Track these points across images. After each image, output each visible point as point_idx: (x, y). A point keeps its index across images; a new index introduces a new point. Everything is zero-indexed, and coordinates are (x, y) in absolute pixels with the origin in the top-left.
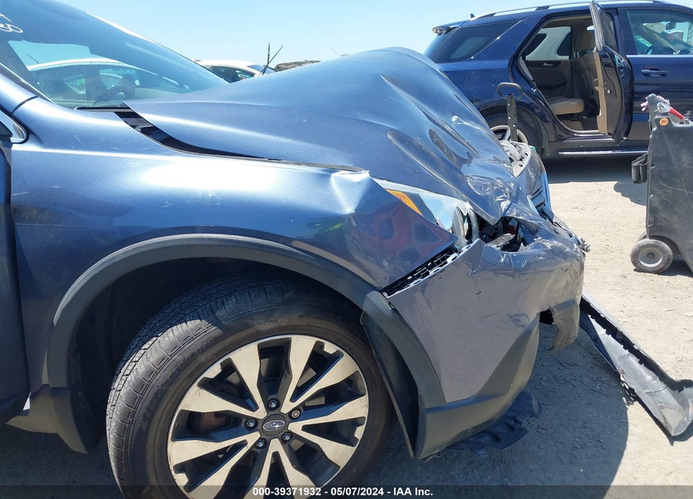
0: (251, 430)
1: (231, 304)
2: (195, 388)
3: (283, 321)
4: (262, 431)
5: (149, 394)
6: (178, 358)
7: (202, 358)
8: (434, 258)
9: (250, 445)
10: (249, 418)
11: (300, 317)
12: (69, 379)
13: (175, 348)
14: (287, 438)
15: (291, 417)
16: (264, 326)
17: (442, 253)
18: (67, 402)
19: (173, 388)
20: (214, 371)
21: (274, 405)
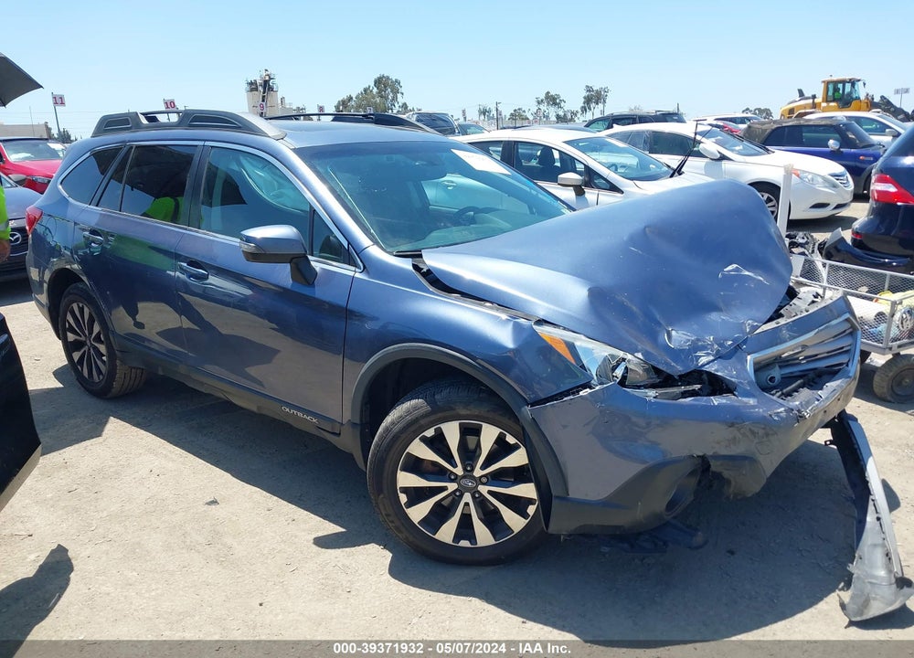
0: (452, 481)
1: (445, 393)
2: (417, 440)
3: (476, 412)
4: (459, 484)
5: (390, 436)
6: (409, 418)
7: (422, 422)
8: (571, 389)
9: (450, 491)
10: (452, 472)
11: (488, 411)
12: (361, 421)
13: (409, 412)
14: (477, 495)
15: (479, 481)
16: (463, 412)
17: (578, 387)
18: (358, 433)
19: (403, 436)
20: (430, 433)
21: (469, 469)
